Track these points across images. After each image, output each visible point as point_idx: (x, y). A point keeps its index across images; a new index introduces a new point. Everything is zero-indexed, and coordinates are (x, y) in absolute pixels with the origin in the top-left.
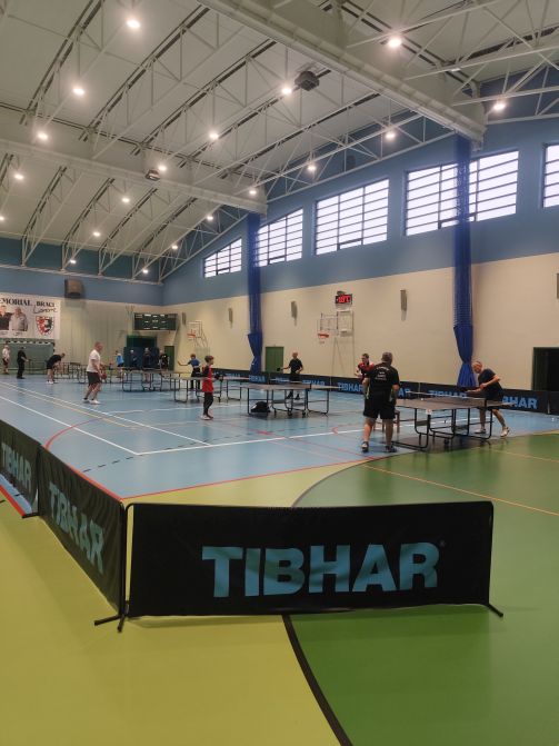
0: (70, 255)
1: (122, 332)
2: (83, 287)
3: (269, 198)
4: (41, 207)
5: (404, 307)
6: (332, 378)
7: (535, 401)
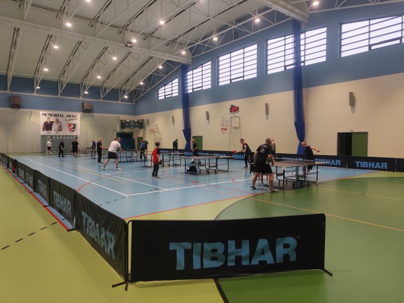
0: (84, 89)
1: (114, 130)
2: (92, 106)
3: (192, 56)
4: (68, 63)
5: (267, 113)
6: (230, 152)
7: (339, 161)
